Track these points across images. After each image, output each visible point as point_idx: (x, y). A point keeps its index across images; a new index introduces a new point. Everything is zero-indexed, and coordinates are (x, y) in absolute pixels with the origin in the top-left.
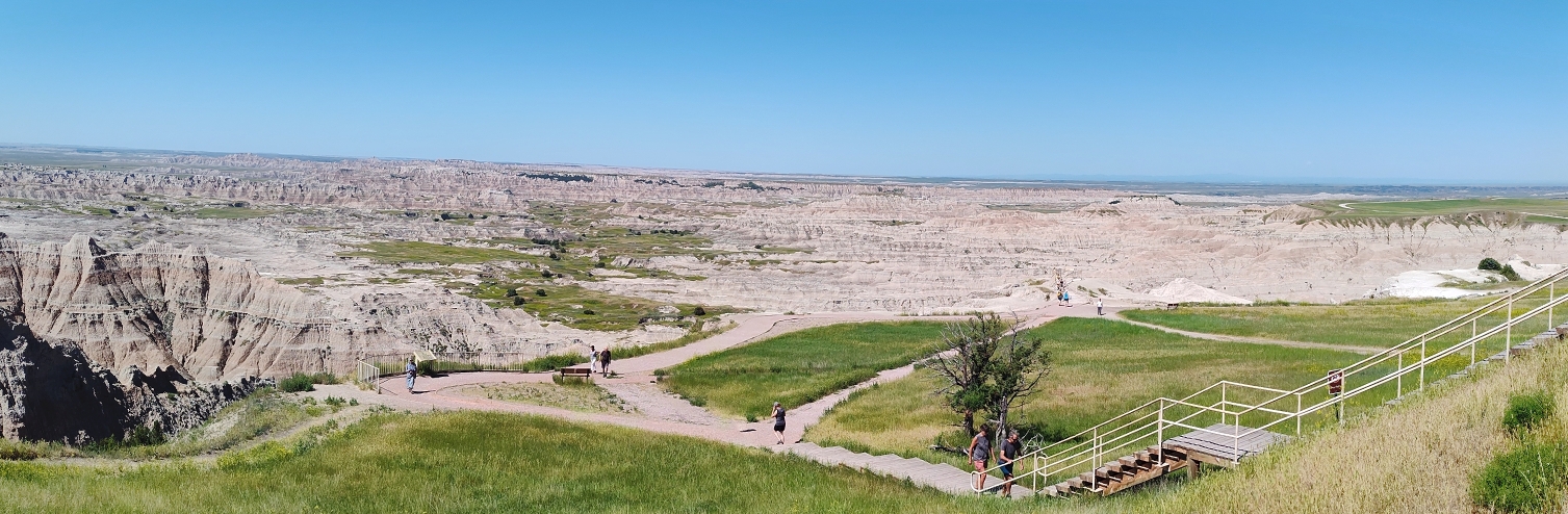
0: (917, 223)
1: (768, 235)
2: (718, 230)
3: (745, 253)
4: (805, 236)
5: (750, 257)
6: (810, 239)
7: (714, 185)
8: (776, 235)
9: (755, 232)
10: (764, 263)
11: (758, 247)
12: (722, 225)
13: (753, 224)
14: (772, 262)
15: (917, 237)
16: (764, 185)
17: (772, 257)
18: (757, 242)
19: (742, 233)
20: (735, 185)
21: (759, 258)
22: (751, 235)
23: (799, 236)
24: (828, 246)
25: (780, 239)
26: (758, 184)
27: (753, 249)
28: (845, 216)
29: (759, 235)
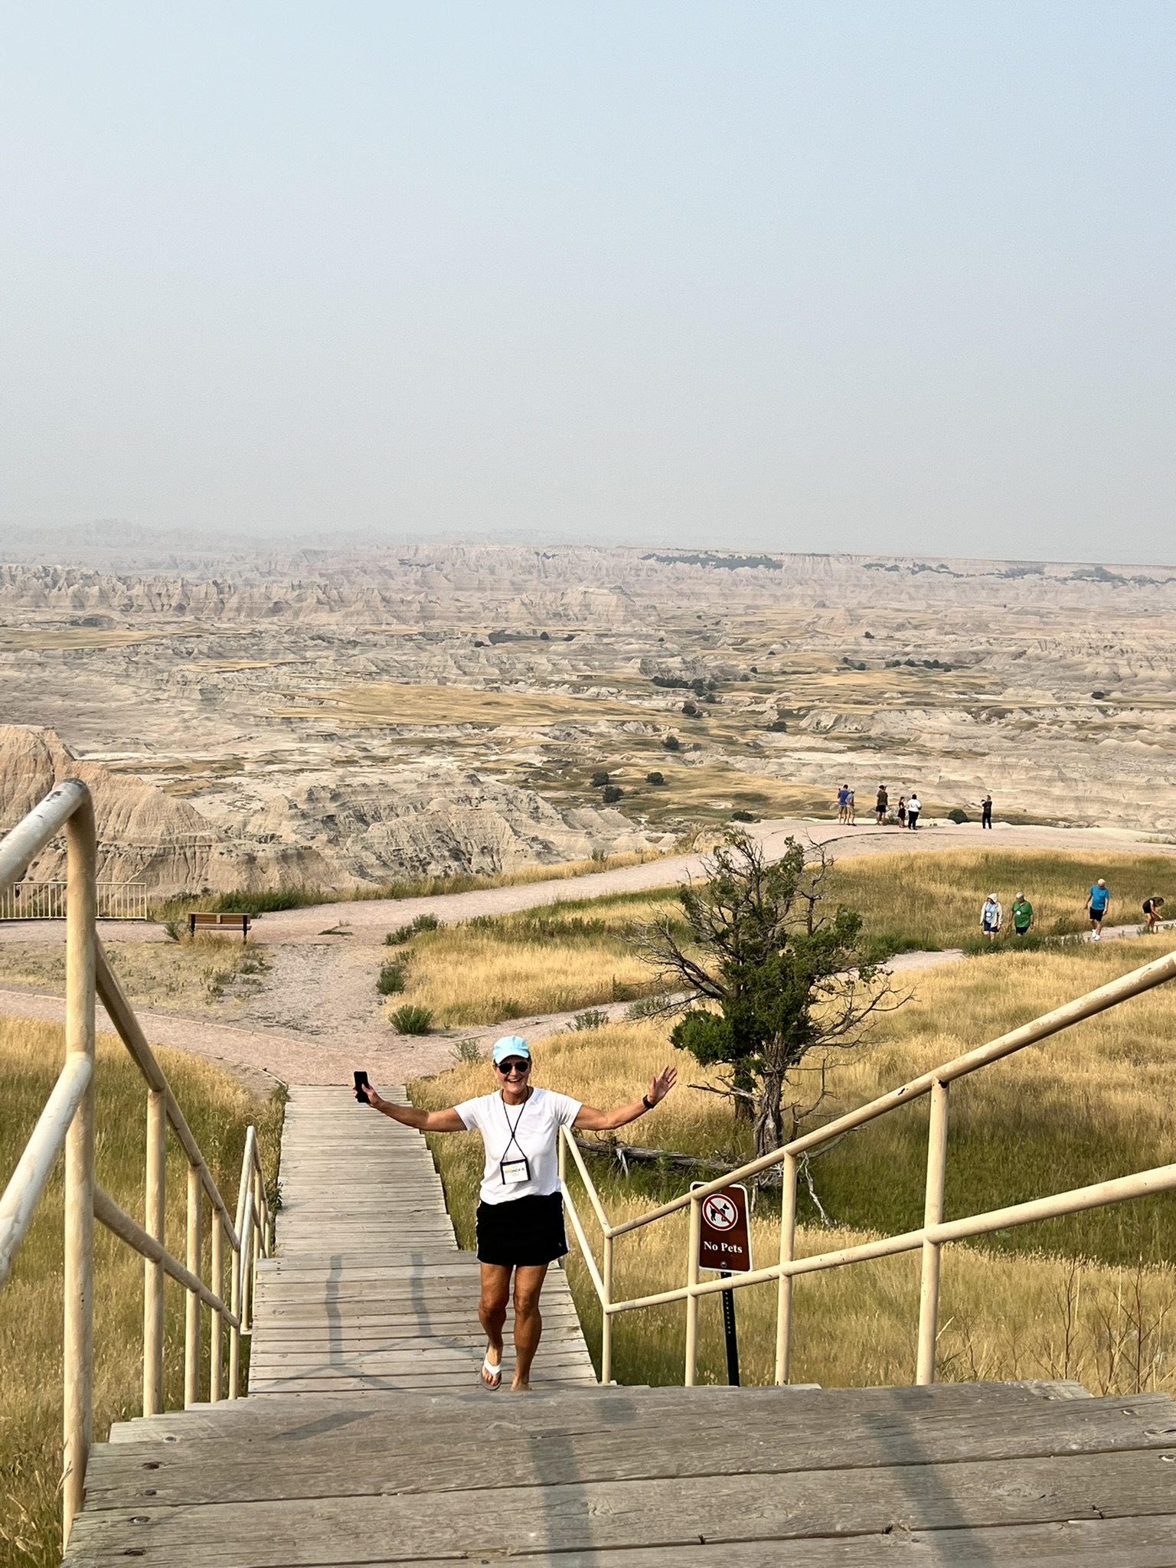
1: (1124, 671)
2: (1020, 661)
3: (1070, 708)
5: (1080, 714)
7: (1022, 573)
8: (1144, 673)
9: (1098, 665)
10: (1105, 727)
11: (1098, 695)
12: (1030, 651)
13: (1094, 650)
14: (1124, 727)
16: (1127, 574)
17: (1126, 716)
18: (1098, 686)
19: (1068, 667)
20: (1067, 572)
21: (1098, 718)
22: (1089, 670)
25: (1151, 680)
26: (1114, 571)
27: (1087, 699)
29: (1105, 671)
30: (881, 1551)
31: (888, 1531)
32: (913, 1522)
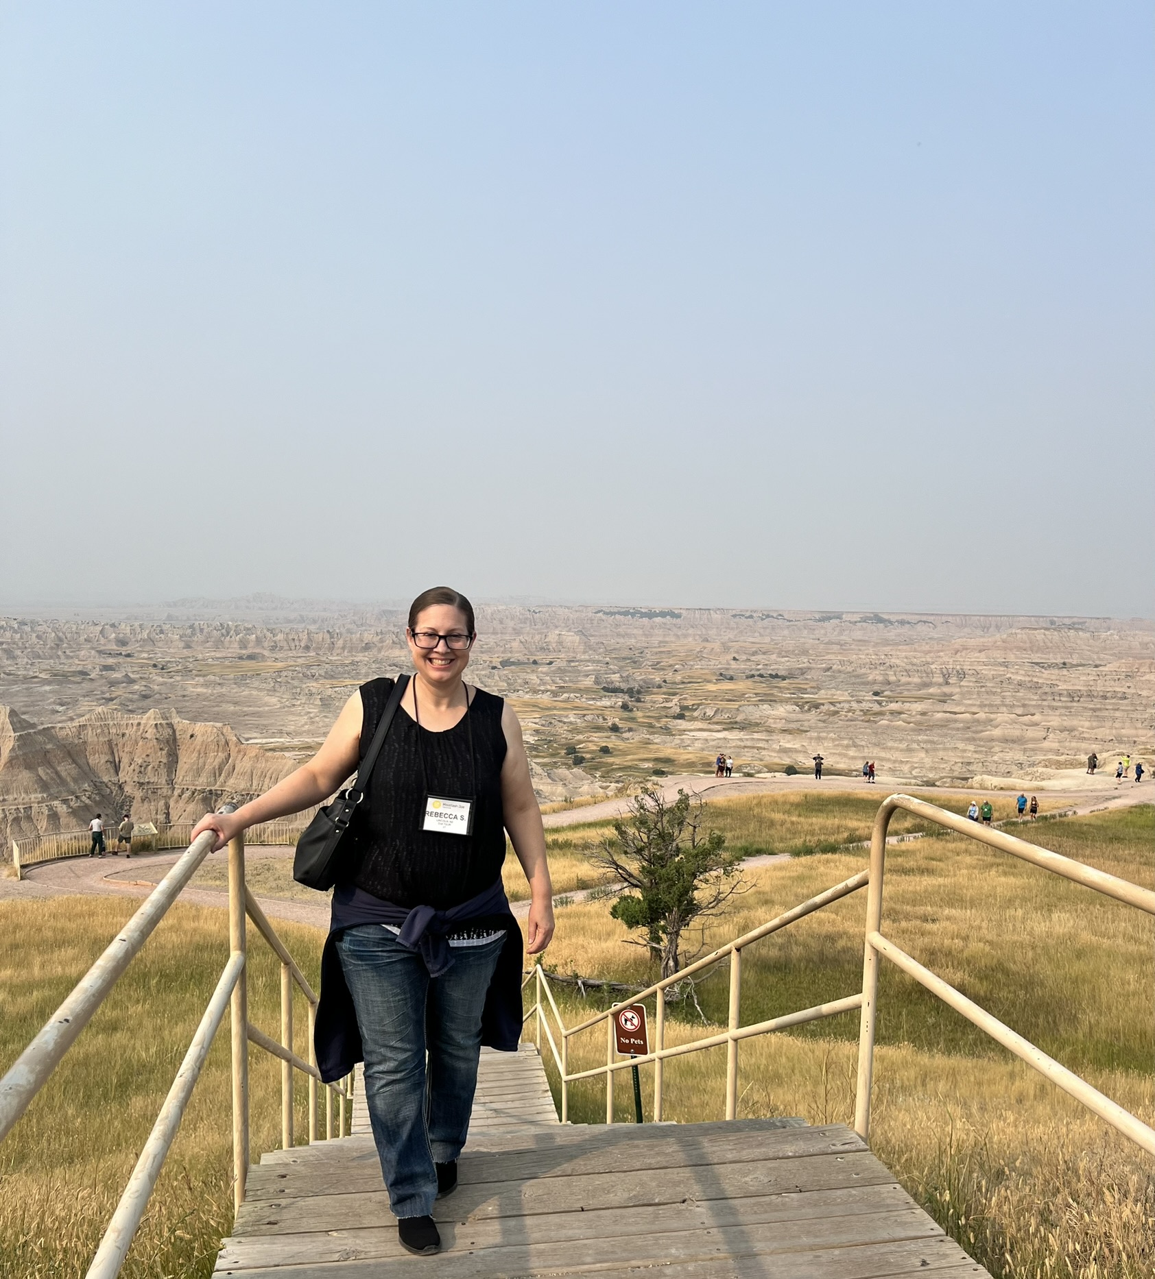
0: (1096, 666)
1: (892, 678)
2: (828, 673)
3: (859, 702)
4: (941, 680)
5: (865, 706)
6: (947, 683)
7: (829, 618)
8: (904, 679)
9: (876, 675)
10: (881, 713)
11: (876, 694)
12: (834, 667)
13: (873, 666)
14: (892, 713)
15: (1091, 683)
16: (893, 618)
17: (894, 706)
18: (876, 688)
19: (858, 676)
20: (856, 618)
21: (876, 708)
22: (871, 678)
23: (934, 680)
24: (970, 693)
25: (909, 683)
26: (885, 617)
27: (869, 696)
28: (999, 656)
29: (880, 678)
30: (679, 1212)
31: (684, 1201)
32: (698, 1196)
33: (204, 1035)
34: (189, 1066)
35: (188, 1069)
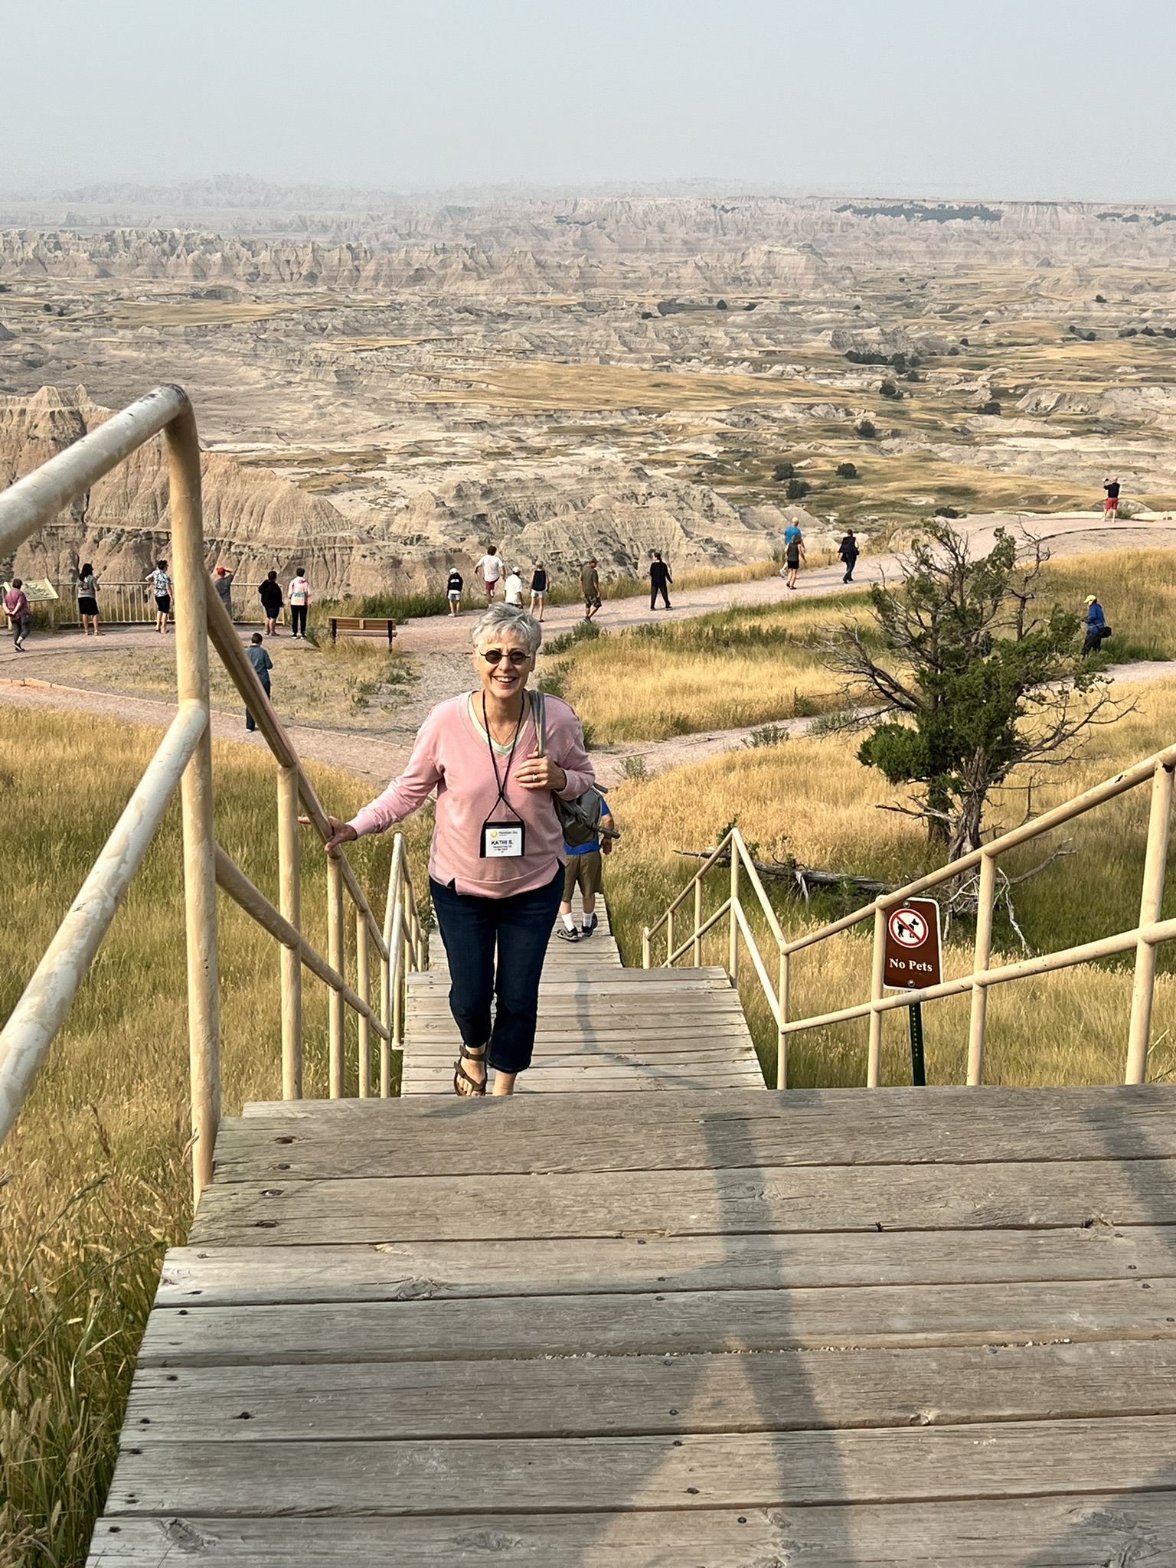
30: (1080, 1244)
31: (1088, 1225)
32: (1116, 1216)
33: (127, 840)
34: (95, 891)
35: (92, 898)
